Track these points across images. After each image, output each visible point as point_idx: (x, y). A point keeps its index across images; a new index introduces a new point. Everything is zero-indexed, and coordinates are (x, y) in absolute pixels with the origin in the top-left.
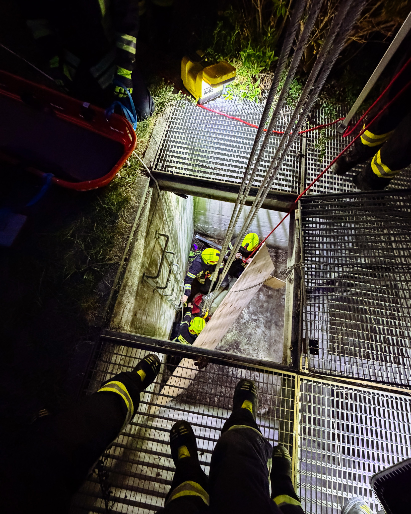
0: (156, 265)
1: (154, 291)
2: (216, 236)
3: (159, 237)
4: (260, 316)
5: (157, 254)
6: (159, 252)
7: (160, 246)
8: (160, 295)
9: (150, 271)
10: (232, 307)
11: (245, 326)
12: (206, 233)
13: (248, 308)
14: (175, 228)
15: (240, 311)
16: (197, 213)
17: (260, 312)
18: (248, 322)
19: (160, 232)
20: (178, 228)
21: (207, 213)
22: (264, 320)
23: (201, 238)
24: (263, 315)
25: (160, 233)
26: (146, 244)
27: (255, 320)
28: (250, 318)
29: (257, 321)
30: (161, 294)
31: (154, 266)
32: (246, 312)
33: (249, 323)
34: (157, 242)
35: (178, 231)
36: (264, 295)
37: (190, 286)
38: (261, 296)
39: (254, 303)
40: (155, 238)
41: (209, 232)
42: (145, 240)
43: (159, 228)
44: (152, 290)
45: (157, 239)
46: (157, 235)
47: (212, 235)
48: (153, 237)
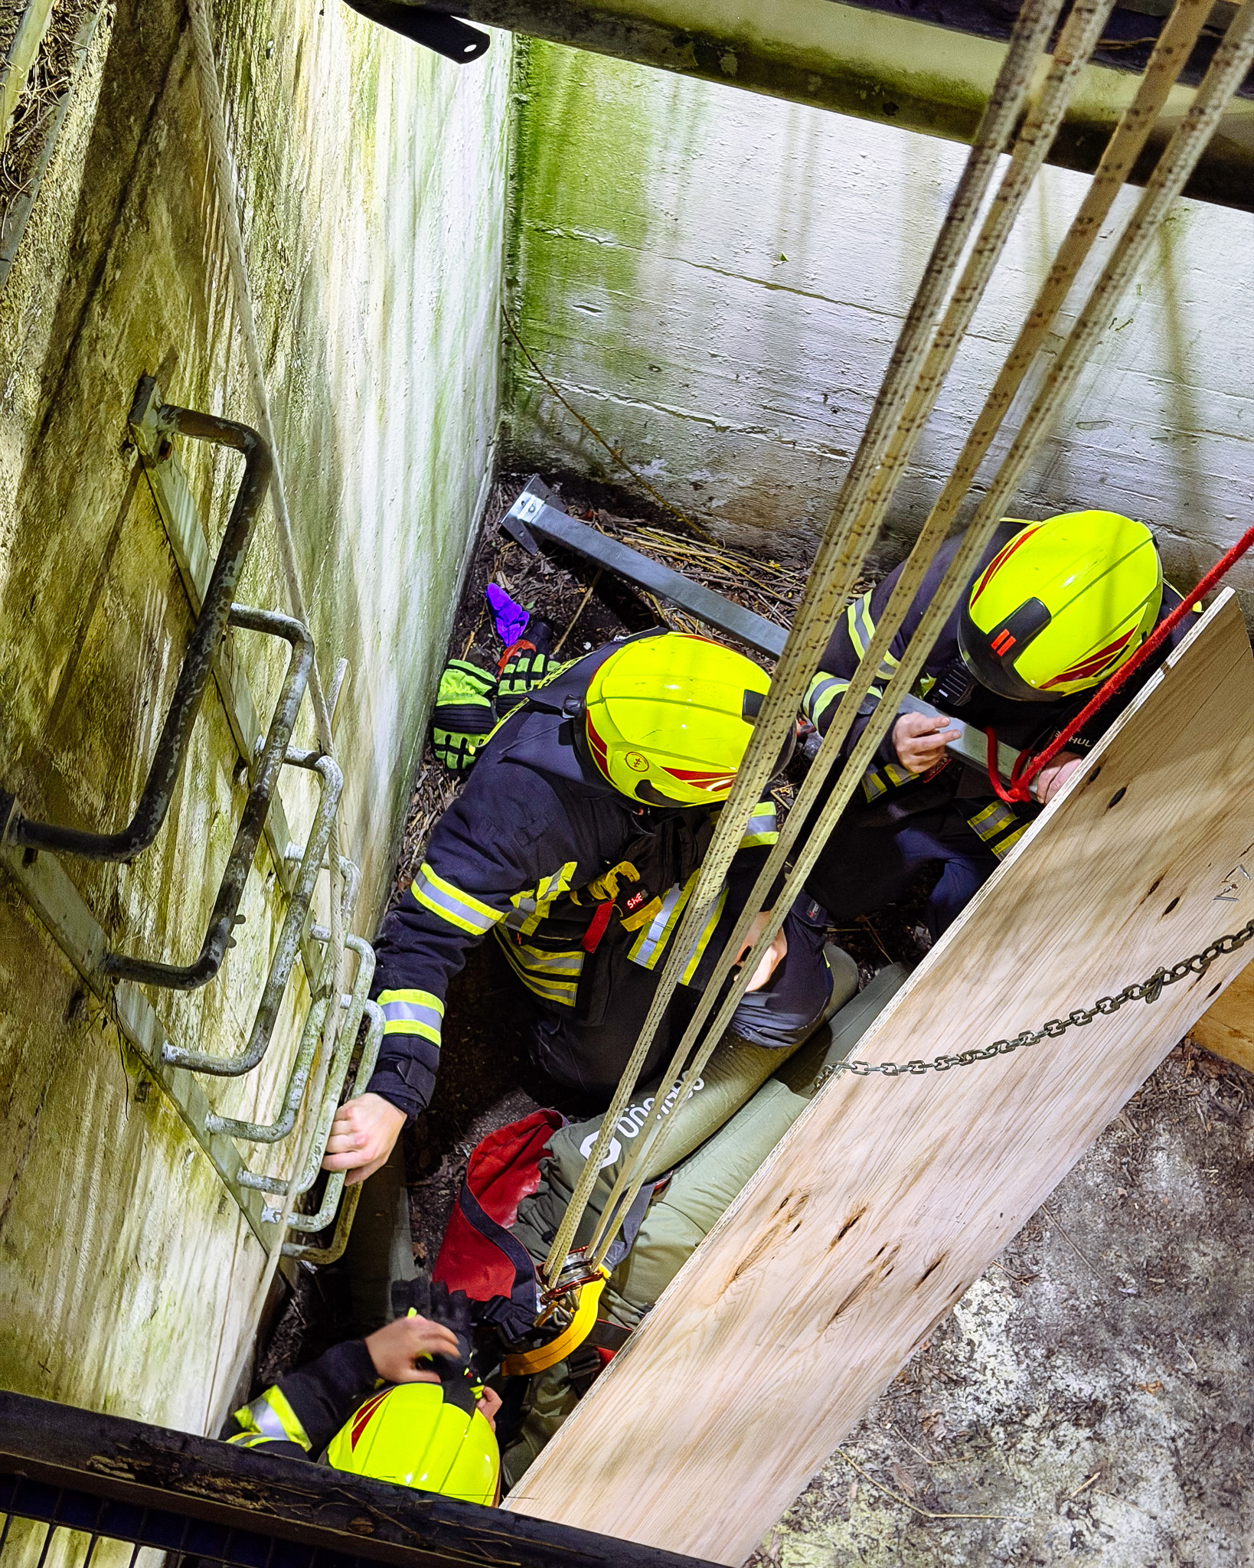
0: (121, 736)
1: (77, 997)
2: (730, 511)
3: (164, 449)
4: (1142, 1376)
5: (135, 619)
6: (157, 602)
7: (170, 539)
8: (132, 1052)
9: (54, 787)
10: (861, 1245)
11: (974, 1470)
12: (621, 477)
13: (1022, 1279)
14: (320, 385)
15: (936, 1302)
16: (537, 257)
17: (1146, 1330)
18: (1013, 1420)
19: (181, 394)
20: (351, 384)
21: (651, 267)
22: (1179, 1413)
23: (569, 528)
24: (1172, 1361)
25: (174, 399)
26: (40, 493)
27: (1089, 1412)
28: (1035, 1384)
29: (1109, 1425)
30: (146, 1042)
31: (95, 741)
32: (998, 1320)
33: (1027, 1441)
34: (143, 492)
35: (346, 419)
36: (1196, 1150)
37: (435, 1005)
38: (1160, 1159)
39: (1082, 1227)
40: (126, 446)
41: (654, 470)
42: (35, 457)
43: (172, 357)
44: (60, 988)
45: (142, 463)
46: (151, 419)
47: (682, 499)
48: (112, 440)
